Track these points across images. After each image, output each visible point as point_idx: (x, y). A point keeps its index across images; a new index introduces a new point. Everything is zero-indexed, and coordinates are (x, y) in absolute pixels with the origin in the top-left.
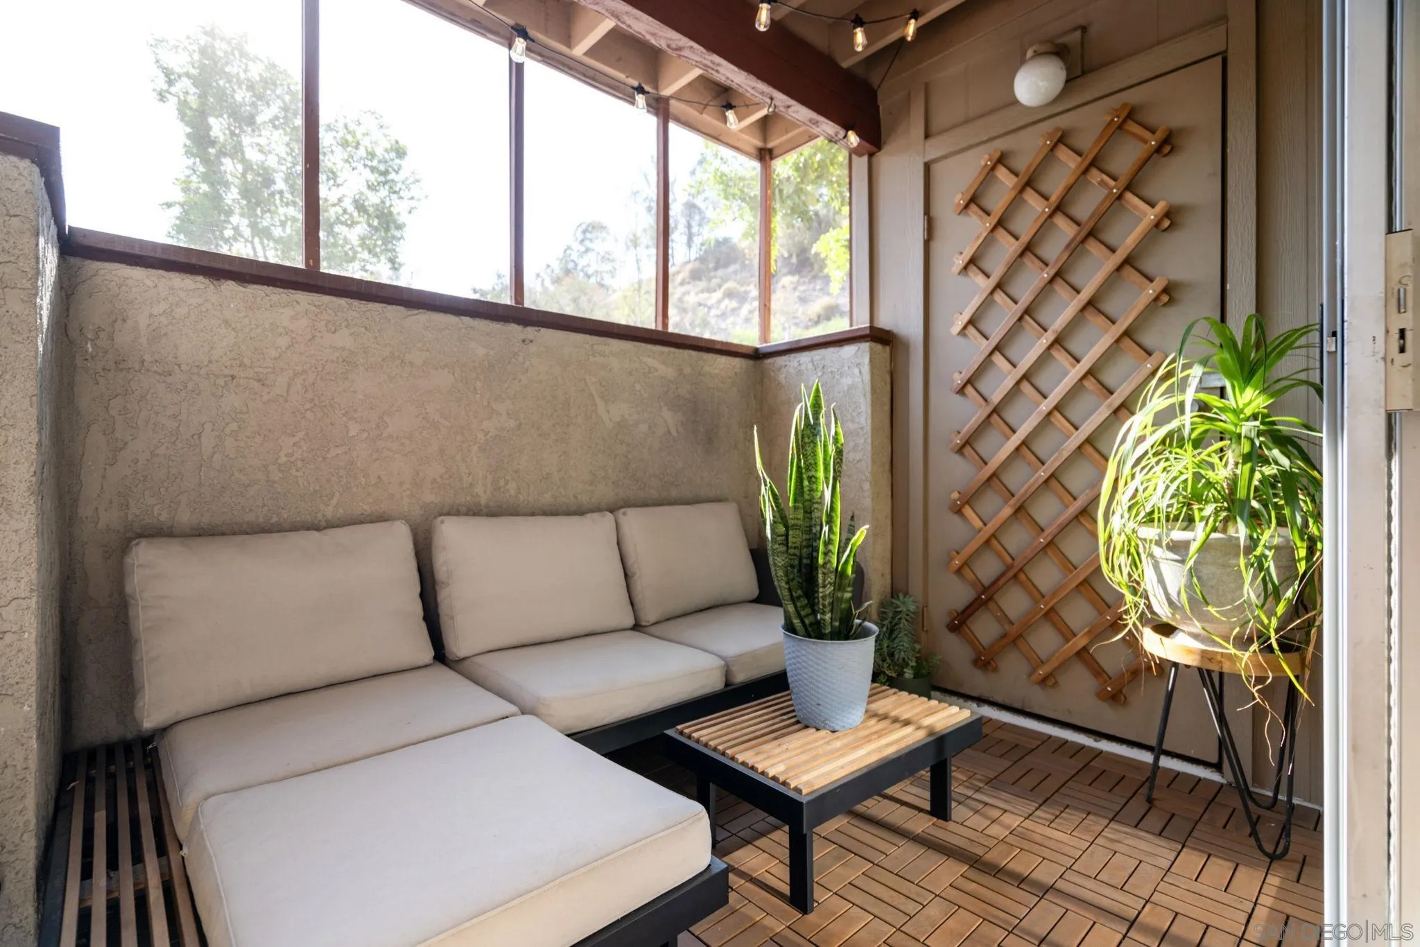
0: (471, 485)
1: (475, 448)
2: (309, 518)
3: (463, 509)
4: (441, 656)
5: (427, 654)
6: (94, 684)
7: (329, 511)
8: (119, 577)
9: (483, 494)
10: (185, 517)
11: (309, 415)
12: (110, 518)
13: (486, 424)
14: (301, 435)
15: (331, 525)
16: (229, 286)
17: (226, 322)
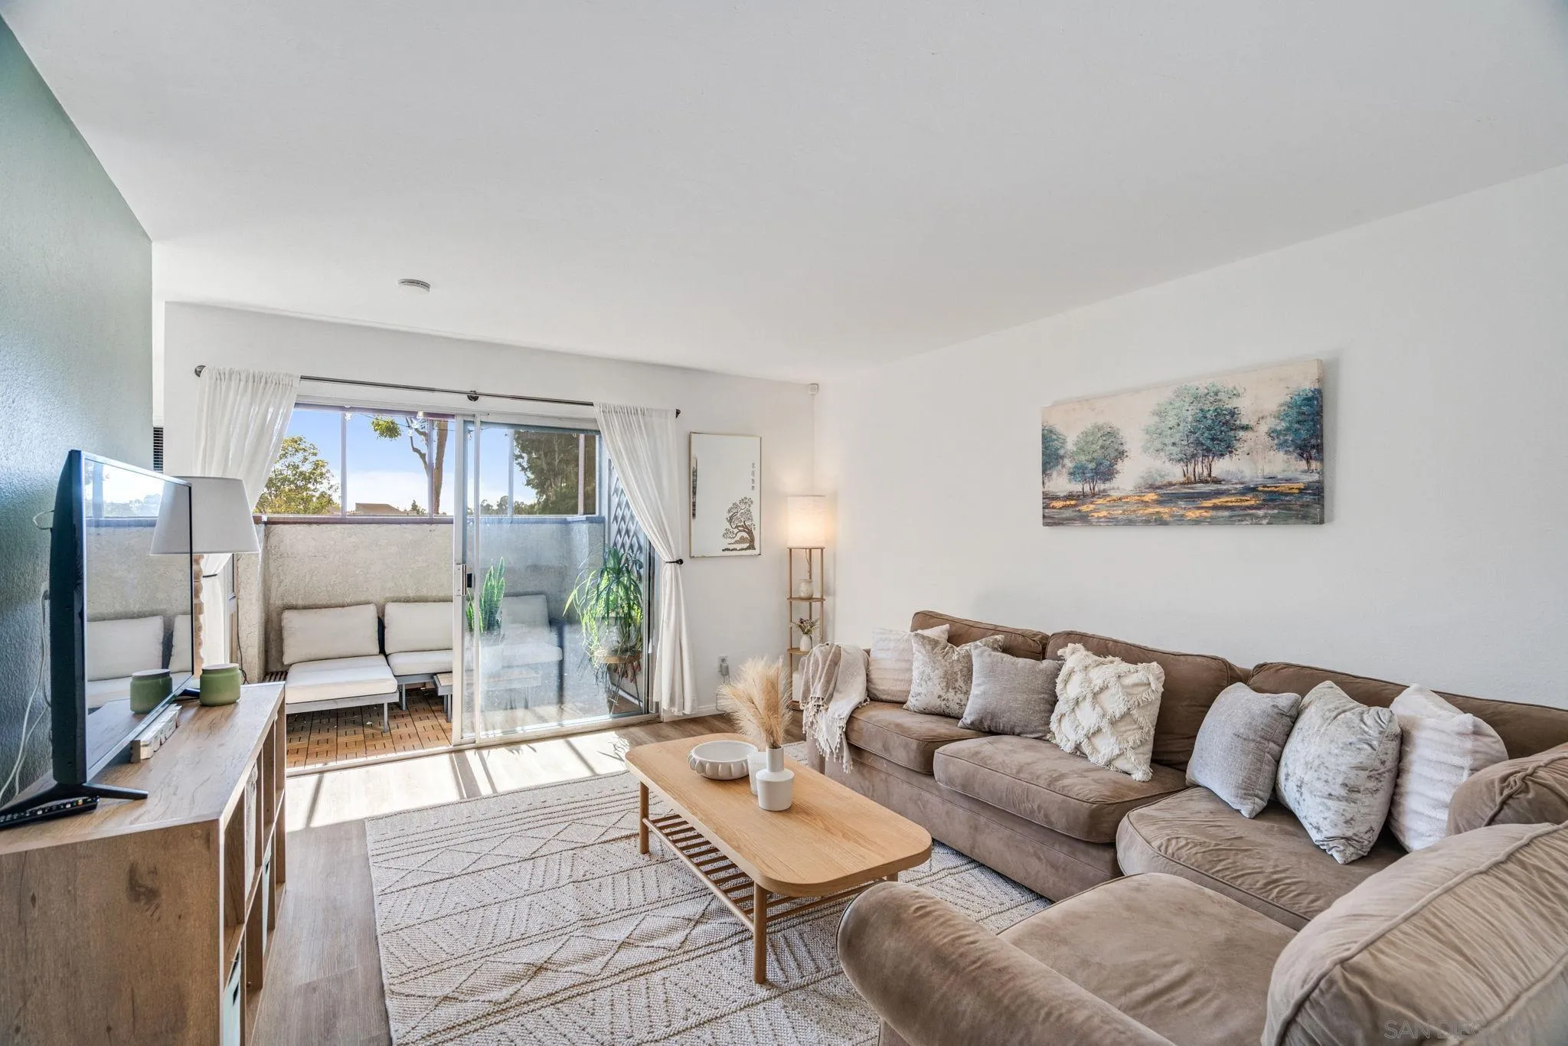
0: (406, 590)
1: (408, 576)
2: (341, 603)
3: (403, 599)
4: (382, 651)
5: (377, 650)
6: (273, 652)
7: (348, 600)
8: (280, 621)
9: (411, 594)
10: (300, 602)
11: (341, 567)
12: (279, 603)
13: (412, 566)
14: (338, 574)
15: (349, 605)
16: (314, 526)
17: (313, 539)
